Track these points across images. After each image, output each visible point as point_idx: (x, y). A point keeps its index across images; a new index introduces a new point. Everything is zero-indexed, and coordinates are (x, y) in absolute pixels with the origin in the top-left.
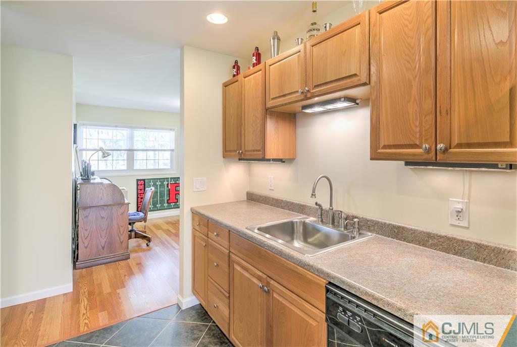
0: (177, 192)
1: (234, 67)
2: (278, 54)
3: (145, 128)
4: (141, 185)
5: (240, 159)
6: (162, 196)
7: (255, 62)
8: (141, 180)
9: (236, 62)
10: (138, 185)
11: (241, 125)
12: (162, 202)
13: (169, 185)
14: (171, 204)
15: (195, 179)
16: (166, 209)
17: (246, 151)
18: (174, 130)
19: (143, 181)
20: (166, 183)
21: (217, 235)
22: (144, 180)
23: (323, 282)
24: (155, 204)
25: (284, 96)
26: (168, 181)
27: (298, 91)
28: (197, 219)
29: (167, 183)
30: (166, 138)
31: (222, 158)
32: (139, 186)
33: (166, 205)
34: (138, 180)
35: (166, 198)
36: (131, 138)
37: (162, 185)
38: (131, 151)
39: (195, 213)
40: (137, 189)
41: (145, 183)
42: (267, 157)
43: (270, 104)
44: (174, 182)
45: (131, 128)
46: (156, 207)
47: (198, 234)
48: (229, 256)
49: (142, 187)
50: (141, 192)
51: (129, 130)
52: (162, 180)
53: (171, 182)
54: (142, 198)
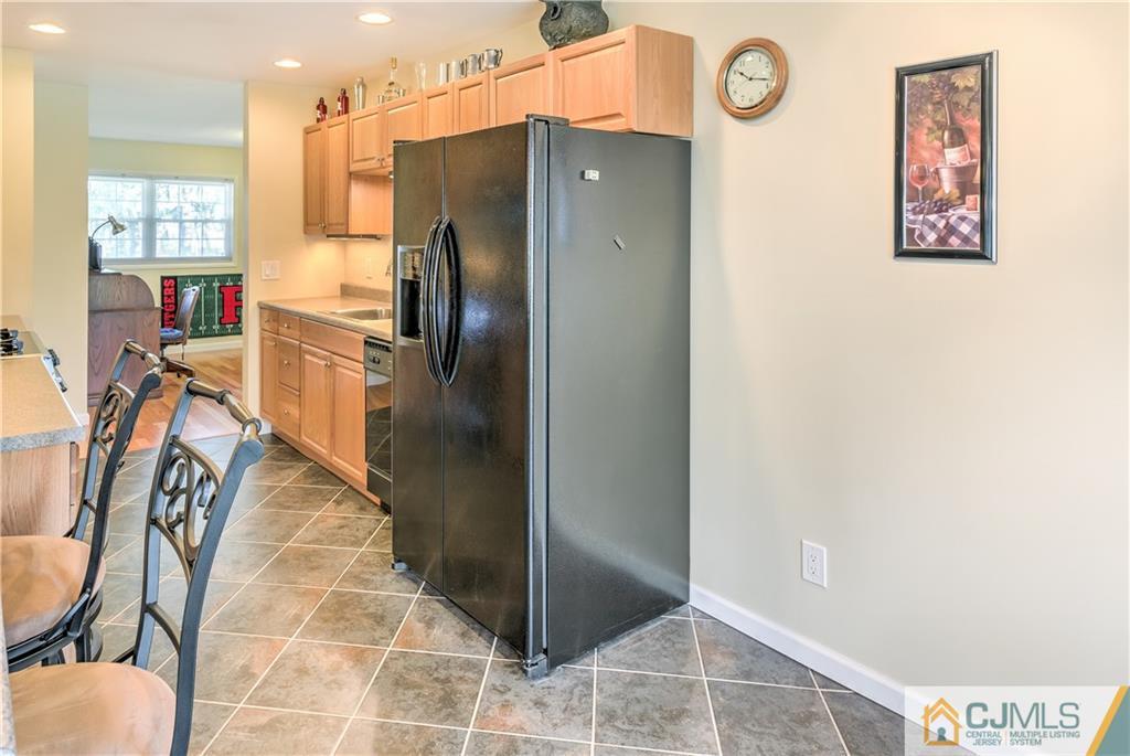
0: (238, 303)
1: (318, 108)
2: (363, 107)
3: (177, 178)
4: (170, 287)
5: (328, 236)
6: (209, 310)
7: (340, 109)
8: (169, 278)
9: (322, 100)
10: (163, 287)
11: (324, 190)
12: (209, 322)
13: (224, 288)
14: (228, 326)
15: (263, 263)
16: (216, 335)
17: (329, 225)
18: (232, 181)
19: (173, 281)
20: (216, 285)
21: (288, 327)
22: (175, 278)
23: (361, 337)
24: (196, 324)
25: (365, 160)
26: (220, 281)
27: (373, 158)
28: (266, 313)
29: (218, 285)
30: (218, 197)
31: (302, 234)
32: (166, 290)
33: (216, 327)
34: (163, 278)
35: (217, 315)
36: (151, 198)
37: (210, 289)
38: (151, 223)
39: (262, 307)
40: (163, 296)
41: (176, 283)
42: (351, 232)
43: (354, 167)
44: (231, 284)
45: (150, 177)
46: (198, 331)
47: (267, 334)
48: (300, 347)
49: (170, 291)
50: (169, 301)
51: (146, 182)
52: (209, 279)
53: (228, 284)
54: (171, 313)
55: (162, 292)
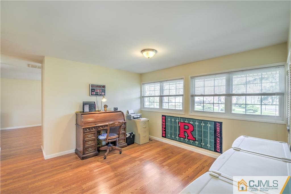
6: (175, 130)
12: (175, 135)
13: (179, 123)
16: (178, 141)
22: (165, 116)
24: (171, 135)
26: (178, 120)
29: (178, 121)
32: (163, 120)
33: (177, 138)
34: (162, 116)
36: (162, 90)
37: (175, 122)
38: (161, 97)
40: (162, 122)
41: (165, 118)
44: (183, 121)
46: (172, 137)
50: (164, 124)
52: (175, 118)
53: (181, 121)
54: (164, 128)
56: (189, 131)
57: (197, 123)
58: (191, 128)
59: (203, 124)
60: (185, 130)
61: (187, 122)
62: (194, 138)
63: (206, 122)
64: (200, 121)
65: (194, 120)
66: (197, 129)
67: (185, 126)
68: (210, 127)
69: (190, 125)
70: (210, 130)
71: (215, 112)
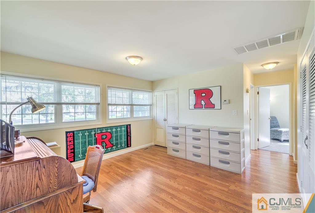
4: (70, 137)
8: (70, 132)
10: (67, 137)
13: (96, 134)
20: (93, 133)
22: (73, 132)
24: (83, 153)
26: (95, 131)
34: (67, 133)
36: (59, 92)
37: (90, 135)
38: (58, 105)
40: (67, 141)
41: (74, 134)
44: (100, 132)
45: (59, 81)
49: (71, 139)
50: (70, 143)
51: (56, 84)
52: (90, 131)
53: (98, 132)
54: (71, 149)
55: (67, 139)
56: (106, 140)
57: (114, 130)
58: (109, 136)
59: (119, 129)
60: (103, 140)
61: (105, 131)
62: (112, 144)
63: (121, 127)
64: (116, 127)
65: (111, 128)
66: (114, 135)
67: (103, 136)
68: (124, 130)
69: (107, 134)
70: (124, 132)
71: (125, 118)
